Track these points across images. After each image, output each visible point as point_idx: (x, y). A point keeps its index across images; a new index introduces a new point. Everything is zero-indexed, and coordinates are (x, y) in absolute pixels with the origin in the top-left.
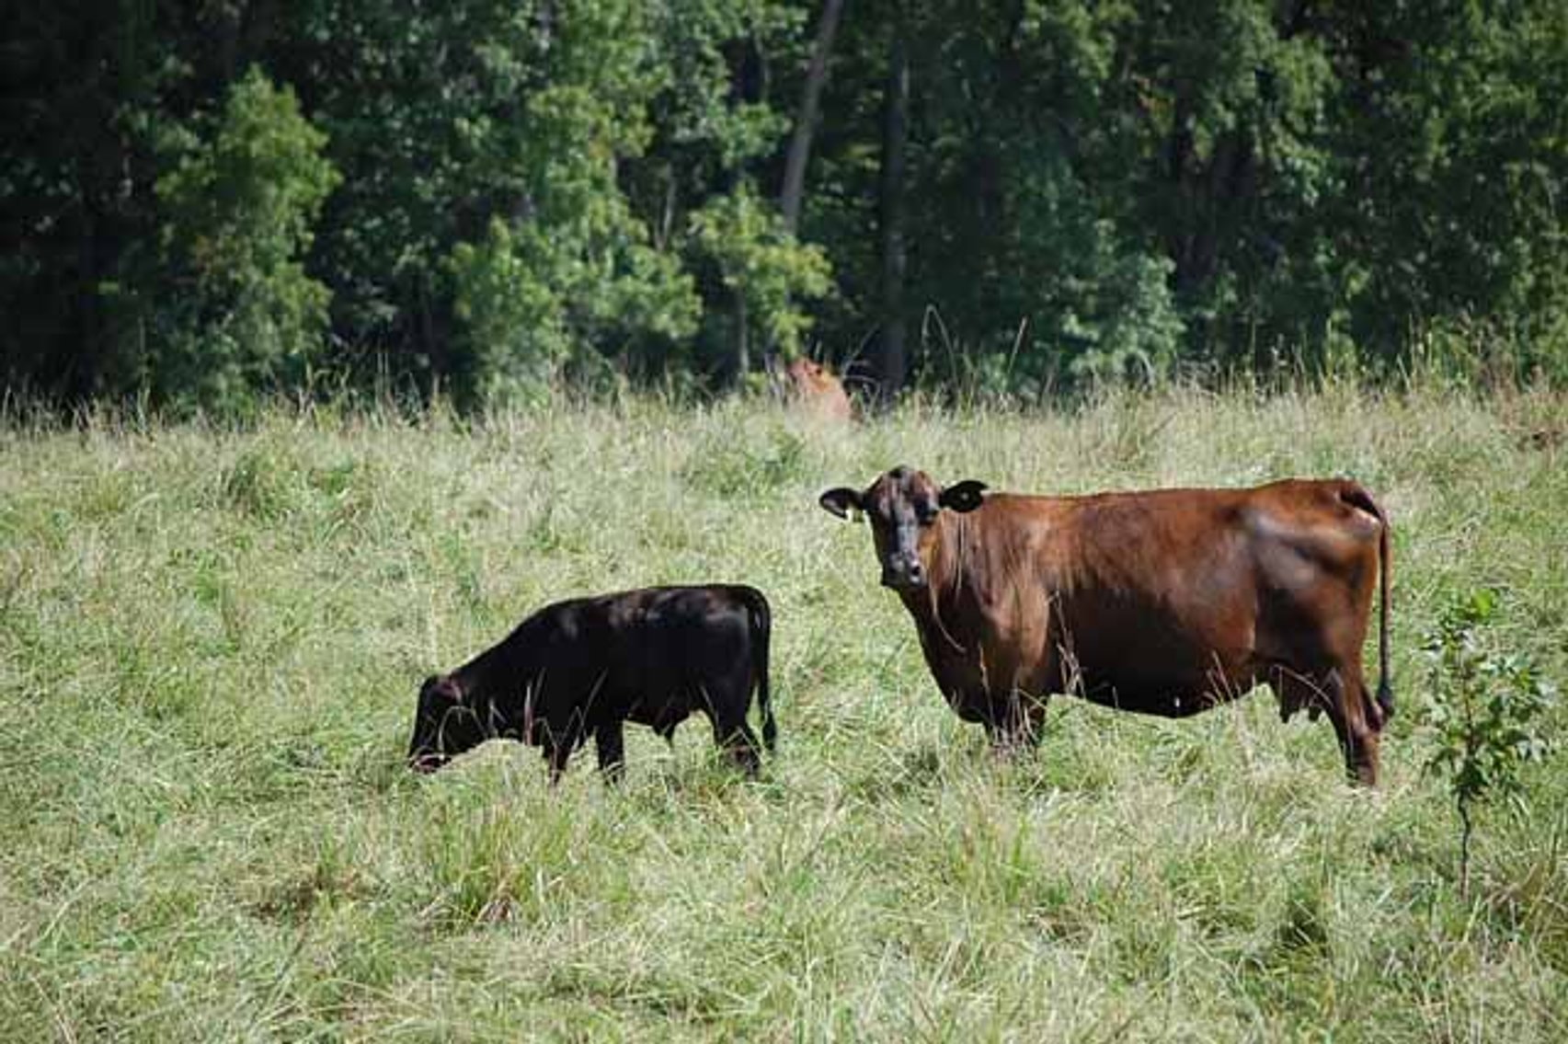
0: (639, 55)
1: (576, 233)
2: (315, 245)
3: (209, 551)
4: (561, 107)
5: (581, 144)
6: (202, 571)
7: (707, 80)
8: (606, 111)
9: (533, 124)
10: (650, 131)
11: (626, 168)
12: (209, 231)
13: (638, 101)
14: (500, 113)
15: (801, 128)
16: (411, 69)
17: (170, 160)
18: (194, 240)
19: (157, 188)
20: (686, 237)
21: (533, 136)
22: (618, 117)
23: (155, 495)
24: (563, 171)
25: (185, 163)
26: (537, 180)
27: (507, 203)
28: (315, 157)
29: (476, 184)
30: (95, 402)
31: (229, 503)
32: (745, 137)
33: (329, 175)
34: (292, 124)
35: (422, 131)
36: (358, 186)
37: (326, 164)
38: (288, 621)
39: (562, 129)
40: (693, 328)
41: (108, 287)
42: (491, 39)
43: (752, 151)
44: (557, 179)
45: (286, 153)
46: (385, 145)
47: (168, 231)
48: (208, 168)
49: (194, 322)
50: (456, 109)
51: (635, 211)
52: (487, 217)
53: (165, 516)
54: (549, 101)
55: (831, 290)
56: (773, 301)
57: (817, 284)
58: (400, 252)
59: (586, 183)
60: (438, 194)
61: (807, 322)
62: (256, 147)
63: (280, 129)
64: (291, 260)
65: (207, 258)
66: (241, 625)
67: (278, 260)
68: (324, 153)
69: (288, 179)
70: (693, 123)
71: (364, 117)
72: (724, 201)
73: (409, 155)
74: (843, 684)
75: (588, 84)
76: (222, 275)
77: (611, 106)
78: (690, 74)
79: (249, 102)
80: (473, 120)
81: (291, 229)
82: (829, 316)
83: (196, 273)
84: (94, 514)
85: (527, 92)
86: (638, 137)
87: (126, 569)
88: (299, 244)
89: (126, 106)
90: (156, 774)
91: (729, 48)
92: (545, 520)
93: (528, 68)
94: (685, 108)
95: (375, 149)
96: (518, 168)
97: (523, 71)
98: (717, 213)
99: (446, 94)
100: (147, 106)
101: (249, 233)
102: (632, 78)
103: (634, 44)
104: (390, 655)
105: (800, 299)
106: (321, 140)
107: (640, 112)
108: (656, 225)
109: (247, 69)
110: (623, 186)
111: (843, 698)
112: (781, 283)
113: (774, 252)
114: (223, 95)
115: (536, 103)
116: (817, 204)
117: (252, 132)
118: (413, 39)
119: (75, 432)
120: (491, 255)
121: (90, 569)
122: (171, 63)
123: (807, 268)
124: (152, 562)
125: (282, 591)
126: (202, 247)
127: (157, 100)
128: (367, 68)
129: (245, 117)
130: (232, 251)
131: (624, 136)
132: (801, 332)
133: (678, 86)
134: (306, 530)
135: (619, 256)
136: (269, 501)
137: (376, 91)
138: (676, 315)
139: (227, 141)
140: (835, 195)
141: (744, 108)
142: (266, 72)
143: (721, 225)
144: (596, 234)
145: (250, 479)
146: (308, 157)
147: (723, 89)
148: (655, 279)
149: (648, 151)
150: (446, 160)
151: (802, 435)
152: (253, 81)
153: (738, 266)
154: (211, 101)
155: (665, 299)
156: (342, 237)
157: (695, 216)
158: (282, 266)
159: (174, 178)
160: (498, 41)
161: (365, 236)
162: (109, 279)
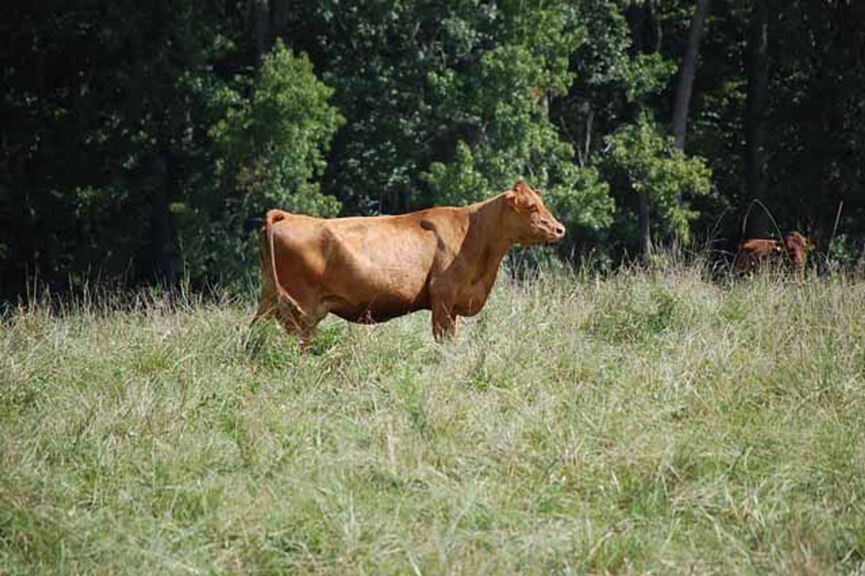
0: (562, 20)
1: (519, 154)
2: (327, 170)
3: (230, 395)
4: (505, 61)
5: (521, 87)
6: (224, 409)
7: (614, 38)
8: (539, 62)
9: (486, 74)
10: (573, 75)
11: (556, 104)
12: (248, 163)
13: (562, 55)
14: (461, 68)
15: (686, 69)
16: (394, 39)
17: (220, 112)
18: (238, 170)
19: (211, 132)
20: (601, 154)
21: (485, 83)
22: (549, 67)
23: (193, 355)
24: (509, 108)
25: (231, 113)
26: (489, 116)
27: (469, 134)
28: (325, 105)
29: (445, 121)
30: (151, 289)
31: (247, 359)
32: (644, 78)
33: (335, 118)
34: (308, 81)
35: (404, 83)
36: (357, 126)
37: (333, 109)
38: (286, 445)
39: (508, 77)
40: (609, 221)
41: (177, 206)
42: (453, 13)
43: (649, 88)
44: (504, 114)
45: (304, 102)
46: (377, 95)
47: (219, 164)
48: (247, 117)
49: (240, 231)
50: (427, 66)
51: (563, 137)
52: (455, 144)
53: (198, 369)
54: (496, 56)
55: (712, 191)
56: (669, 200)
57: (703, 186)
58: (390, 172)
59: (526, 117)
60: (418, 129)
61: (695, 215)
62: (281, 97)
63: (299, 85)
64: (311, 181)
65: (249, 183)
66: (251, 448)
67: (301, 182)
68: (331, 102)
69: (307, 121)
70: (604, 70)
71: (361, 75)
72: (630, 127)
73: (394, 102)
74: (701, 480)
75: (525, 44)
76: (260, 195)
77: (543, 58)
78: (602, 33)
79: (276, 67)
80: (440, 74)
81: (309, 158)
82: (712, 210)
83: (240, 194)
84: (146, 370)
85: (481, 51)
86: (564, 81)
87: (168, 410)
88: (316, 168)
89: (187, 74)
90: (184, 562)
91: (631, 13)
92: (480, 364)
93: (480, 35)
94: (598, 59)
95: (370, 99)
96: (474, 108)
97: (477, 36)
98: (625, 135)
99: (421, 55)
100: (203, 74)
101: (279, 163)
102: (557, 37)
103: (558, 12)
104: (361, 467)
105: (689, 197)
106: (329, 92)
107: (565, 62)
108: (578, 147)
109: (274, 42)
110: (553, 119)
111: (703, 491)
112: (675, 187)
113: (669, 164)
114: (258, 63)
115: (488, 59)
116: (700, 127)
117: (278, 88)
118: (395, 16)
119: (136, 313)
120: (458, 170)
121: (142, 411)
122: (219, 40)
123: (695, 174)
124: (187, 404)
125: (284, 423)
126: (245, 174)
127: (210, 68)
128: (362, 38)
129: (273, 77)
130: (266, 177)
131: (552, 81)
132: (691, 222)
133: (593, 43)
134: (303, 377)
135: (552, 171)
136: (277, 357)
137: (368, 54)
138: (596, 212)
139: (260, 96)
140: (713, 119)
141: (642, 57)
142: (287, 44)
143: (628, 145)
144: (534, 154)
145: (262, 341)
146: (320, 105)
147: (625, 44)
148: (579, 186)
149: (572, 91)
150: (422, 104)
151: (676, 295)
152: (279, 51)
153: (642, 175)
154: (250, 68)
155: (588, 201)
156: (346, 165)
157: (608, 138)
158: (304, 186)
159: (222, 125)
160: (458, 15)
161: (364, 162)
162: (177, 201)
